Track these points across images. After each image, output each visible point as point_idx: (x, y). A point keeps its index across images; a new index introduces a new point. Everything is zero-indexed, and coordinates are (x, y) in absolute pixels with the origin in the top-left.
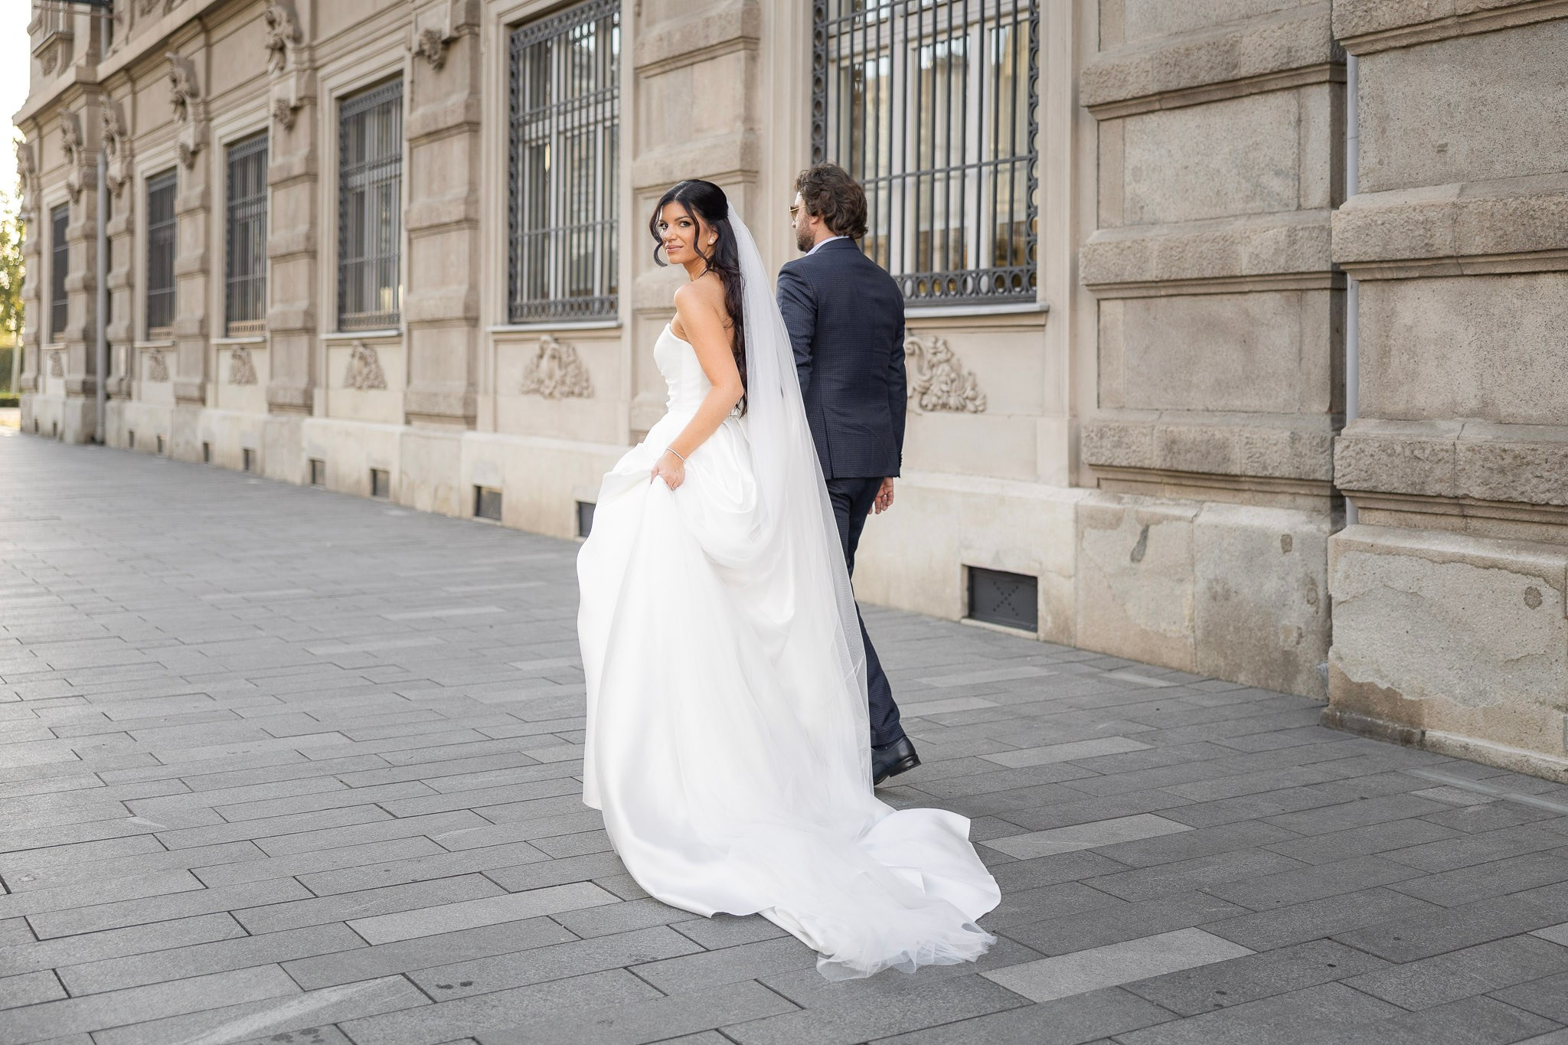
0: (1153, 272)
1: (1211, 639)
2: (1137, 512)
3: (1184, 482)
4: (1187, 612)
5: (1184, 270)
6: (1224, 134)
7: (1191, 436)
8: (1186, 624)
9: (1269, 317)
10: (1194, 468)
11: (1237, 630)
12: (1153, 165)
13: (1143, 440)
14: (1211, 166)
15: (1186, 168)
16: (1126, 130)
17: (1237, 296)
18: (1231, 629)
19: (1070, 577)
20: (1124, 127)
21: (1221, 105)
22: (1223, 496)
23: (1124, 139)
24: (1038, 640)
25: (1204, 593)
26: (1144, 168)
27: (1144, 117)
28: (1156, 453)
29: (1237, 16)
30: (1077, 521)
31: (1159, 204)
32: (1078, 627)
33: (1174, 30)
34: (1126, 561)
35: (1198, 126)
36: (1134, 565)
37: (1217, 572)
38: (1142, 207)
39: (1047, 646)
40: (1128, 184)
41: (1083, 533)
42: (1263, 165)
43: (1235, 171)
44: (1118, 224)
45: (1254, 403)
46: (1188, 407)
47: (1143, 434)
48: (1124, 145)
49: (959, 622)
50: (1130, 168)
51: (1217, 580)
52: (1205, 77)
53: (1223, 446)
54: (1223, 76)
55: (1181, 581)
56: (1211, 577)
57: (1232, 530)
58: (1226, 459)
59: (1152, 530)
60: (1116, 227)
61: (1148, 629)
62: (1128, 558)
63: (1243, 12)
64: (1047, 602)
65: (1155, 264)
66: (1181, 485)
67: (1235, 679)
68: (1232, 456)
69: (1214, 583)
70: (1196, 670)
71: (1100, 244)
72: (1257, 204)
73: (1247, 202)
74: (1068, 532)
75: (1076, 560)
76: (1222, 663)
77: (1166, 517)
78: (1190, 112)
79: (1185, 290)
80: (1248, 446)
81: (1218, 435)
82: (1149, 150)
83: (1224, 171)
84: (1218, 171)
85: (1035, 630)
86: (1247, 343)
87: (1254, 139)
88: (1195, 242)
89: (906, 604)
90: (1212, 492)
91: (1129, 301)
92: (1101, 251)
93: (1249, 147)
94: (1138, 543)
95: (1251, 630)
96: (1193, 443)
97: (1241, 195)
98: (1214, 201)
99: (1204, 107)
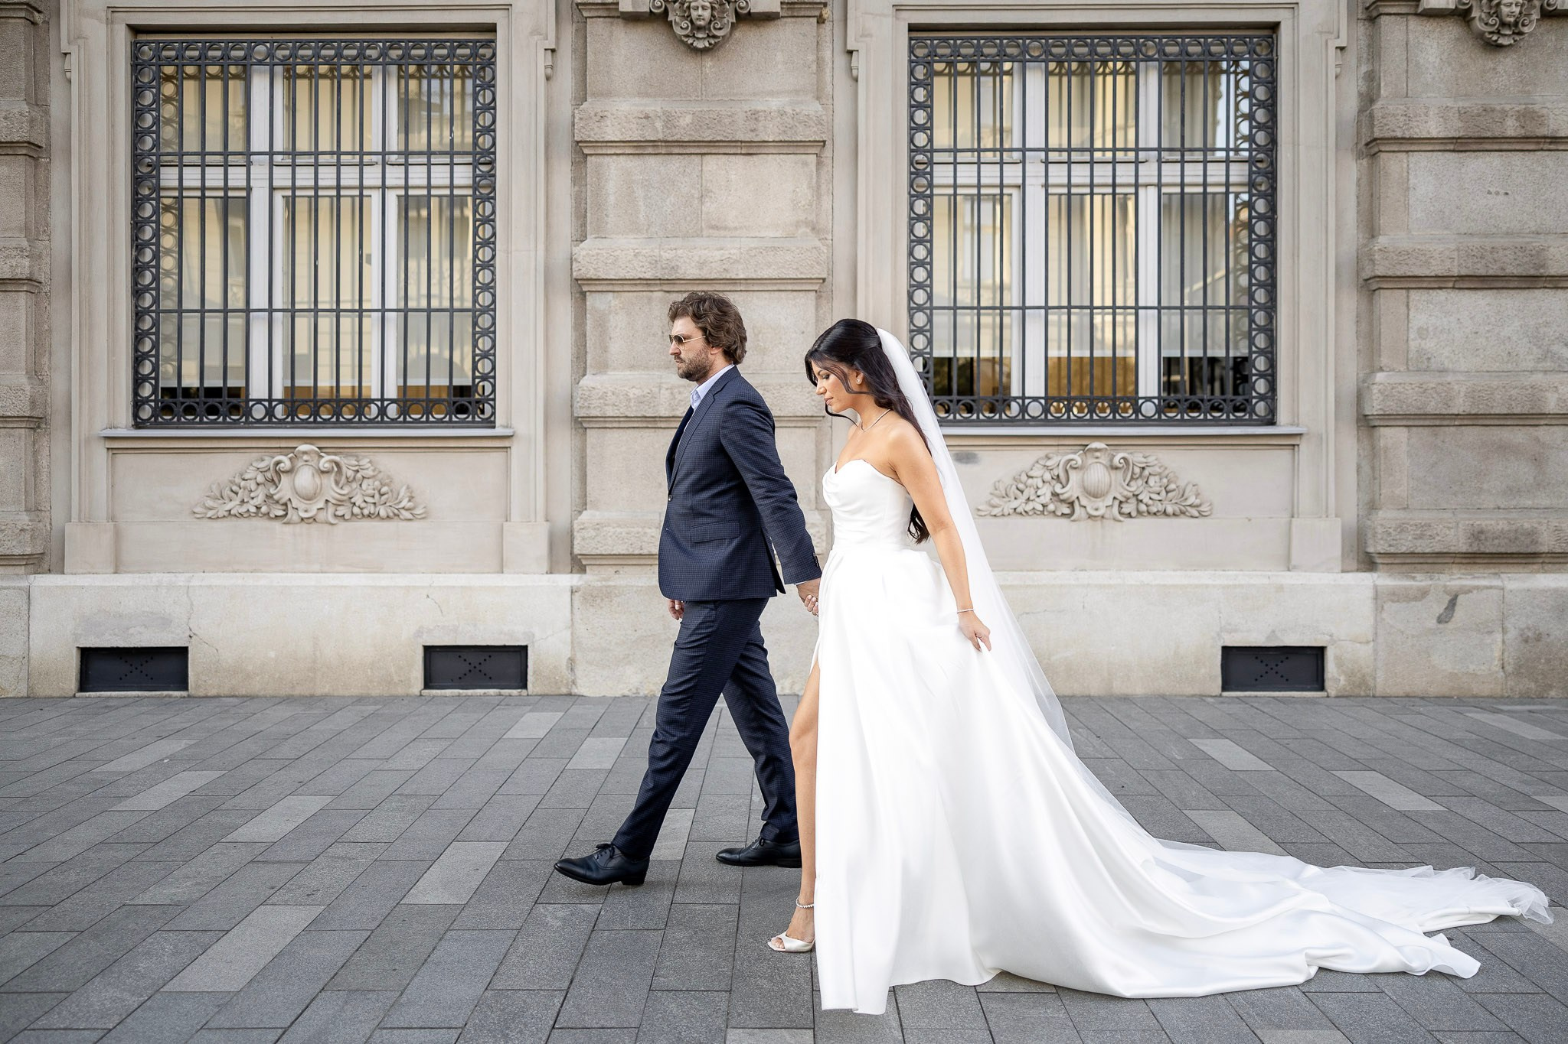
0: (1460, 406)
1: (1522, 671)
2: (1445, 586)
3: (1478, 561)
4: (1497, 654)
5: (1492, 407)
6: (1515, 313)
7: (1499, 527)
8: (1496, 663)
9: (1559, 443)
10: (1503, 550)
11: (1548, 661)
12: (1441, 328)
13: (1448, 532)
14: (1502, 334)
15: (1477, 333)
16: (1411, 299)
17: (1528, 428)
18: (1543, 661)
19: (1368, 642)
20: (1408, 296)
21: (1512, 292)
22: (1520, 568)
23: (1408, 306)
24: (1328, 697)
25: (1516, 639)
26: (1431, 329)
27: (1431, 291)
28: (1462, 541)
29: (1528, 231)
30: (1376, 598)
31: (1447, 357)
32: (1378, 680)
33: (1463, 230)
34: (1432, 623)
35: (1489, 304)
36: (1441, 626)
37: (1529, 622)
38: (1429, 359)
39: (1337, 700)
40: (1413, 340)
41: (1382, 607)
42: (1553, 338)
43: (1526, 340)
44: (1402, 369)
45: (1546, 502)
46: (1478, 506)
47: (1448, 528)
48: (1408, 309)
49: (1221, 696)
50: (1415, 328)
51: (1529, 629)
52: (1511, 270)
53: (1531, 534)
54: (1532, 272)
55: (1490, 633)
56: (1523, 626)
57: (1544, 591)
58: (1534, 542)
59: (1461, 599)
60: (1399, 371)
61: (1456, 671)
62: (1435, 621)
63: (1533, 229)
64: (1340, 663)
65: (1461, 401)
66: (1475, 563)
67: (1545, 695)
68: (1540, 540)
69: (1526, 631)
70: (1506, 695)
71: (1400, 384)
72: (1548, 365)
73: (1538, 363)
74: (1368, 607)
75: (1376, 628)
76: (1533, 685)
77: (1477, 588)
78: (1480, 293)
79: (1481, 422)
80: (1557, 532)
81: (1526, 526)
82: (1437, 317)
83: (1514, 338)
84: (1509, 338)
85: (1322, 688)
86: (1538, 461)
87: (1544, 319)
88: (1504, 387)
89: (1139, 690)
90: (1502, 566)
91: (1414, 429)
92: (1400, 389)
93: (1539, 324)
94: (1446, 609)
95: (1561, 659)
96: (1502, 532)
97: (1531, 357)
98: (1506, 360)
99: (1495, 291)
